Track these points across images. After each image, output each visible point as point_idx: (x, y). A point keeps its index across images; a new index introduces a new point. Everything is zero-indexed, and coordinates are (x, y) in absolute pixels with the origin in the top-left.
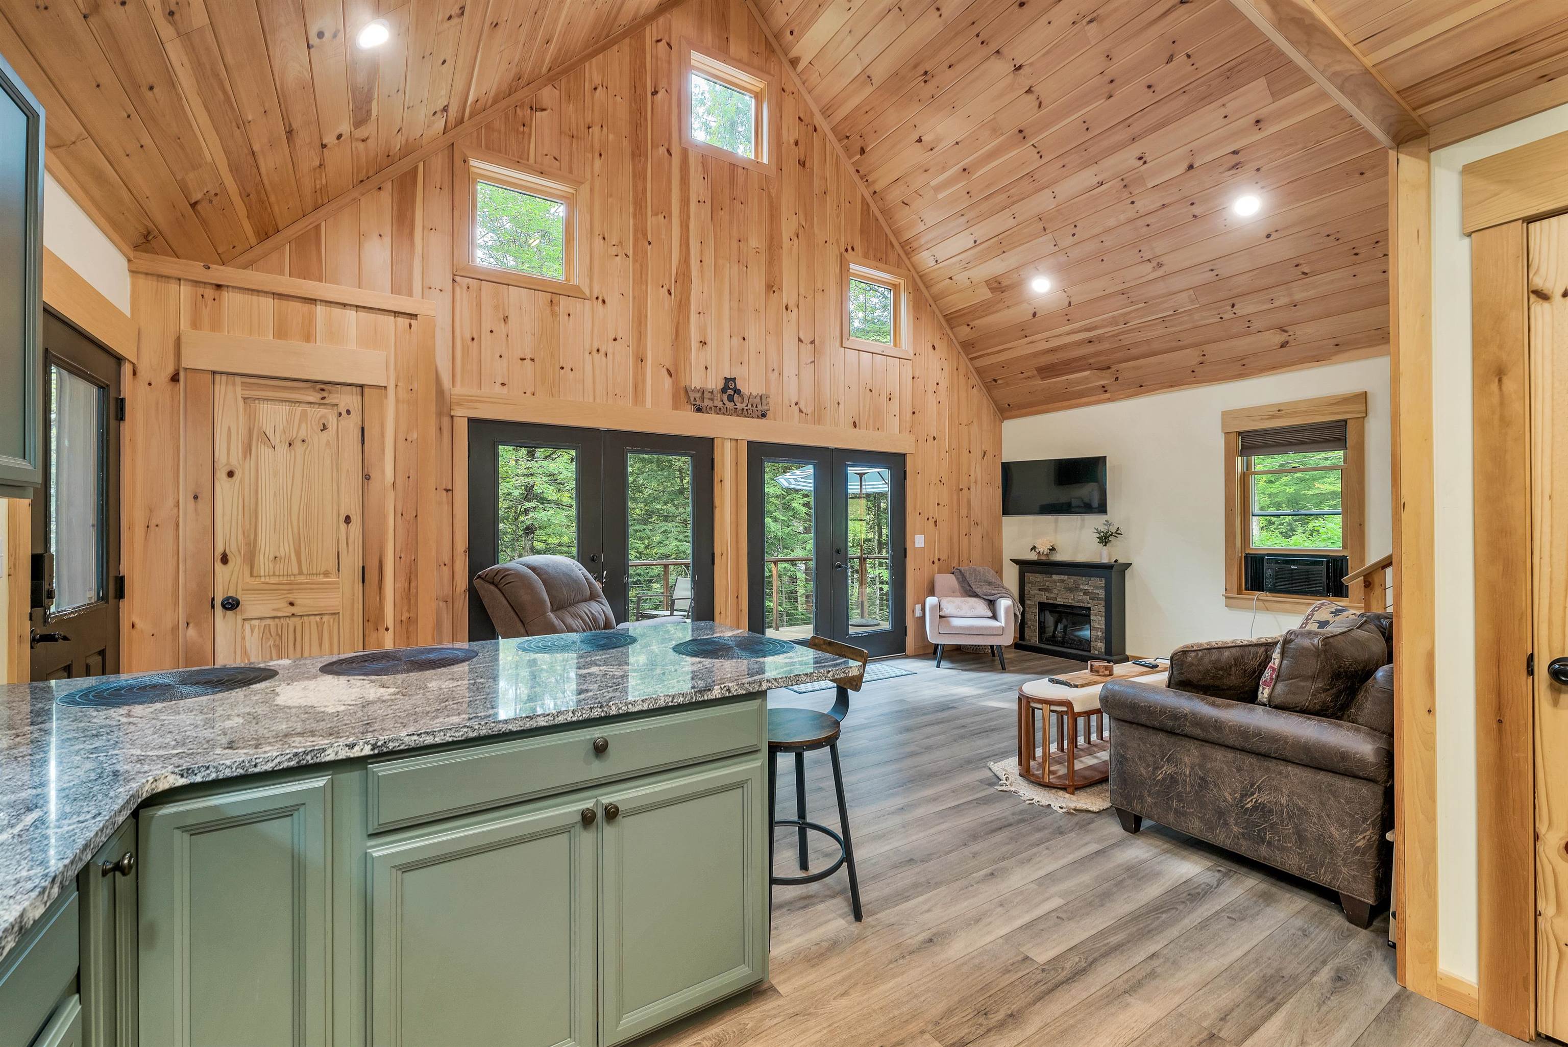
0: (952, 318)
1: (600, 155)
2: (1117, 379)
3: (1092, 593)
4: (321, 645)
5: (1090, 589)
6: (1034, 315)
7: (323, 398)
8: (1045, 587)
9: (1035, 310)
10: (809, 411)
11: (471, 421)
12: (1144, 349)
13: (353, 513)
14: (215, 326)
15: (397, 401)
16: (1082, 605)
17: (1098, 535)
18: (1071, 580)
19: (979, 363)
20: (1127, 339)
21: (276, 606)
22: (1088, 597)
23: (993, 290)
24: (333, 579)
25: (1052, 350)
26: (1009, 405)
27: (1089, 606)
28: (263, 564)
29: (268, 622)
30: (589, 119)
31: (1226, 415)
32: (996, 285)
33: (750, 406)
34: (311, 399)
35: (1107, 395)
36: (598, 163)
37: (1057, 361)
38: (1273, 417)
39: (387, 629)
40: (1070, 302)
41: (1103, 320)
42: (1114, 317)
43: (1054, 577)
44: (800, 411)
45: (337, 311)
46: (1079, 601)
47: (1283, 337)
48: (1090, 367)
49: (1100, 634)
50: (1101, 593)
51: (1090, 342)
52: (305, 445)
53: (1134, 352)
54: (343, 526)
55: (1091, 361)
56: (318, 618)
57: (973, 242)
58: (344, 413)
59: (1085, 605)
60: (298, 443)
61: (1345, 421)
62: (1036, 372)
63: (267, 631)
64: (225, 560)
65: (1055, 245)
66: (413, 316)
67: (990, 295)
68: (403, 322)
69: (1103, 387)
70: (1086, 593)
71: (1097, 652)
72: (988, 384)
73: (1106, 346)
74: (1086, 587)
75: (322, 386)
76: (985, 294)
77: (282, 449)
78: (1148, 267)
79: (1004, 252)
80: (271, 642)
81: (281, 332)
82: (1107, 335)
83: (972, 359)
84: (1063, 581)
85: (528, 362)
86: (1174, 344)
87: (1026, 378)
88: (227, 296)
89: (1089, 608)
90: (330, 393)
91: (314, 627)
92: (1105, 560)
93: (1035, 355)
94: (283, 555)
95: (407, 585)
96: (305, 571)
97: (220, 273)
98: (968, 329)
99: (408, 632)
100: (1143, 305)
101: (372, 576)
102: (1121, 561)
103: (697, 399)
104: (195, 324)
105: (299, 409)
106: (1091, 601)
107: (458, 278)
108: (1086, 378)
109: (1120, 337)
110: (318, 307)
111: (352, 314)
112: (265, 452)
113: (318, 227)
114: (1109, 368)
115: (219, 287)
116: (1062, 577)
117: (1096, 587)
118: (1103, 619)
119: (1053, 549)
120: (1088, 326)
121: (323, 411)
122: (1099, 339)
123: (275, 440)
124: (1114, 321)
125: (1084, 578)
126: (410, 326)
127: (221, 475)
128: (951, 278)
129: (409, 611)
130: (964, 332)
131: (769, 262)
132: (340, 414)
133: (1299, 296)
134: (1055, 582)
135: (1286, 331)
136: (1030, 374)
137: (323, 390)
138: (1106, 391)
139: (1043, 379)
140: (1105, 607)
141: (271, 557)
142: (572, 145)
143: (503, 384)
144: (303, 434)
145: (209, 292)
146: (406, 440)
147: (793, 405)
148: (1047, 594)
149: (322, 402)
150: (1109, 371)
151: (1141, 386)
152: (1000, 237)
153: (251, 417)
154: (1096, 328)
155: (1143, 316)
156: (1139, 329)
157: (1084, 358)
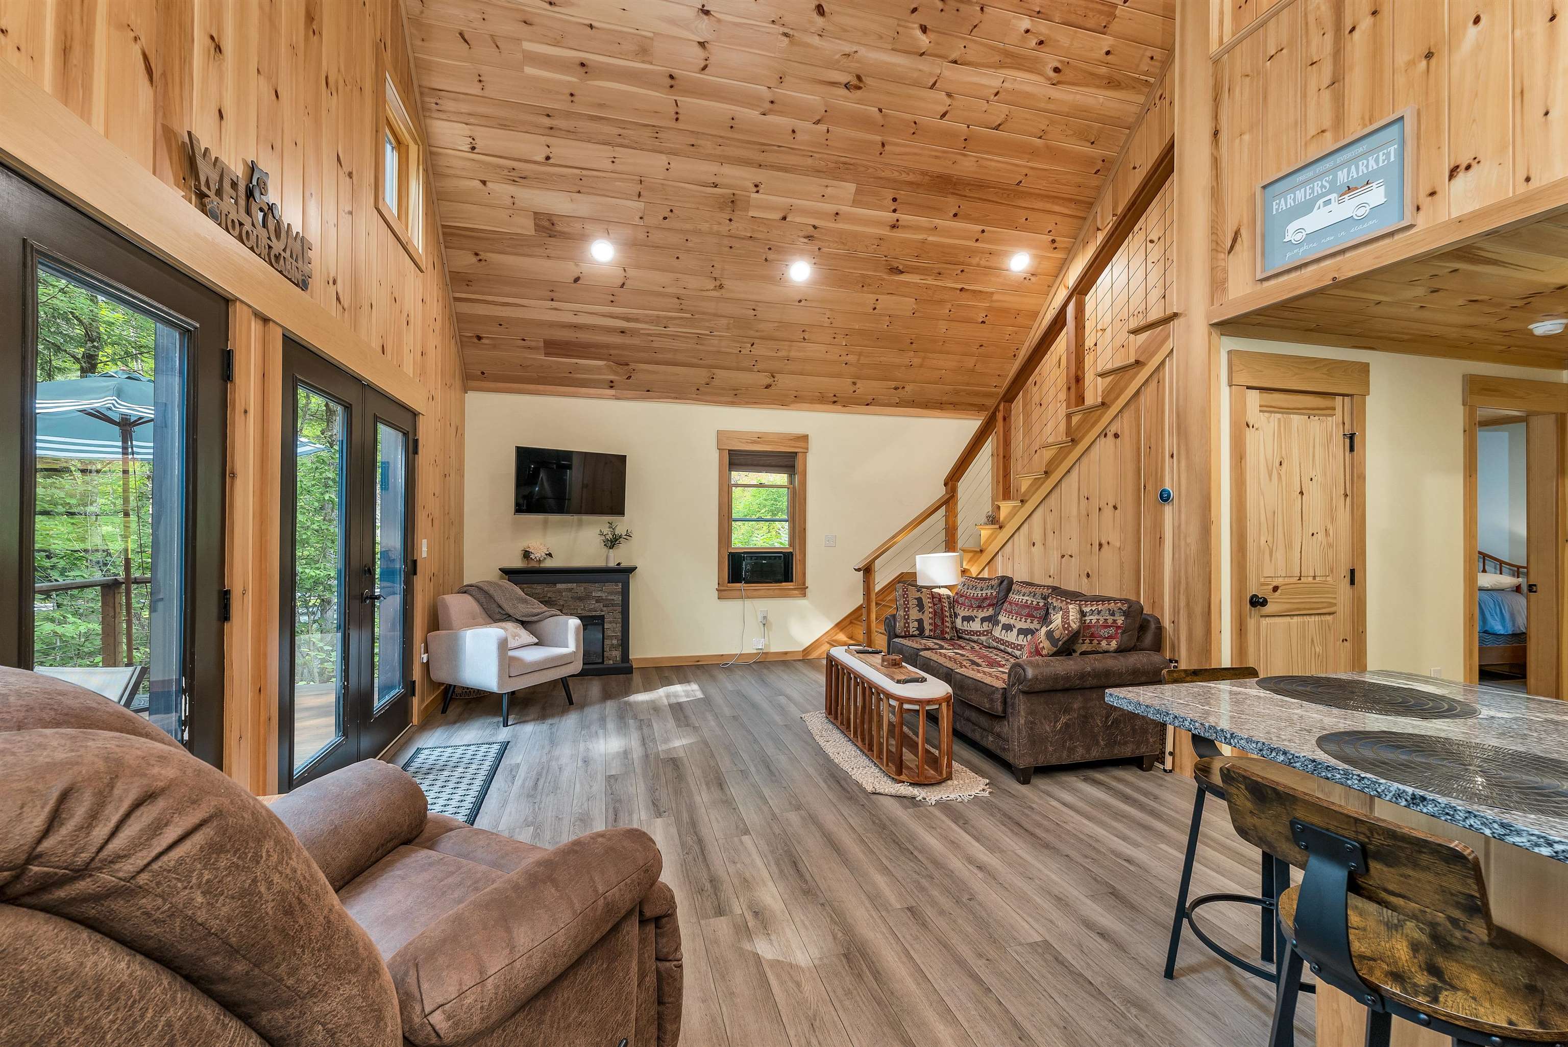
0: (452, 234)
2: (629, 378)
3: (607, 600)
5: (604, 595)
6: (577, 280)
8: (547, 599)
9: (580, 275)
10: (345, 306)
12: (669, 356)
16: (594, 614)
17: (603, 538)
18: (580, 589)
19: (464, 308)
20: (659, 343)
22: (601, 605)
23: (538, 227)
25: (576, 327)
26: (483, 373)
27: (603, 613)
31: (721, 435)
32: (547, 224)
35: (612, 392)
37: (575, 340)
38: (754, 442)
40: (624, 284)
41: (647, 315)
42: (658, 317)
43: (559, 586)
44: (338, 298)
46: (590, 611)
47: (769, 381)
48: (608, 358)
49: (615, 642)
50: (619, 599)
51: (622, 332)
53: (659, 356)
55: (612, 352)
57: (544, 156)
59: (598, 613)
61: (796, 453)
62: (542, 344)
65: (641, 218)
67: (533, 233)
69: (612, 382)
70: (597, 600)
71: (611, 662)
72: (464, 339)
73: (636, 341)
74: (599, 594)
76: (526, 226)
78: (711, 285)
79: (579, 192)
82: (642, 331)
83: (457, 299)
84: (571, 590)
86: (695, 361)
87: (525, 347)
89: (603, 617)
92: (612, 564)
93: (552, 325)
98: (474, 259)
100: (689, 316)
102: (624, 564)
106: (605, 609)
108: (599, 368)
109: (654, 339)
114: (627, 365)
116: (570, 585)
117: (611, 593)
118: (620, 625)
119: (550, 555)
120: (630, 316)
122: (633, 333)
124: (656, 321)
125: (597, 585)
128: (484, 183)
130: (464, 260)
133: (793, 354)
134: (560, 592)
135: (774, 377)
136: (533, 344)
138: (612, 387)
139: (547, 354)
140: (622, 612)
147: (331, 281)
150: (625, 368)
151: (648, 391)
152: (584, 172)
154: (637, 320)
155: (685, 326)
156: (674, 337)
157: (607, 346)
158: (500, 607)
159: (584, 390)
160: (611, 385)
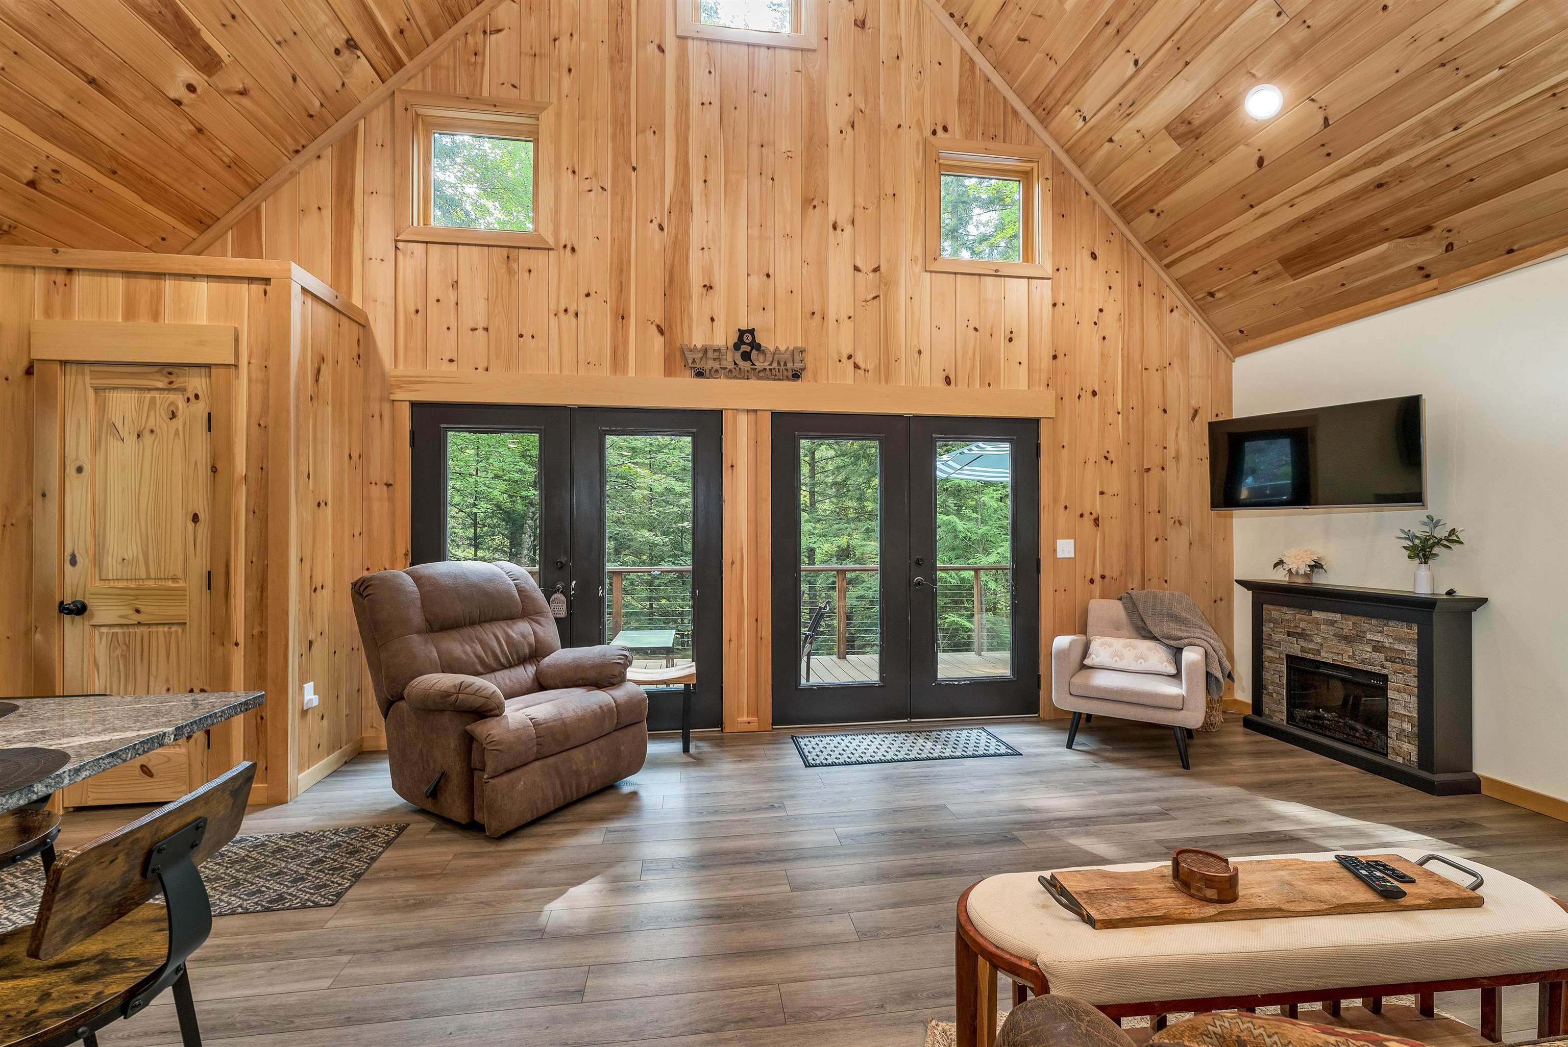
0: (1124, 207)
1: (570, 70)
2: (1450, 247)
3: (1392, 649)
4: (168, 658)
5: (1387, 642)
6: (1260, 162)
7: (171, 383)
8: (1299, 630)
9: (1261, 153)
10: (870, 367)
11: (414, 405)
12: (1512, 169)
13: (201, 510)
14: (67, 312)
15: (250, 381)
16: (1369, 668)
17: (1408, 543)
18: (1347, 624)
19: (1182, 270)
20: (1462, 162)
21: (123, 613)
22: (1382, 656)
23: (1179, 139)
24: (181, 584)
25: (1304, 221)
26: (1241, 332)
27: (1385, 671)
28: (112, 567)
29: (117, 630)
30: (555, 30)
32: (1183, 129)
33: (775, 365)
34: (160, 385)
35: (1432, 283)
36: (566, 81)
37: (1316, 238)
39: (237, 644)
40: (1326, 119)
41: (1403, 134)
42: (1426, 122)
43: (1316, 614)
44: (856, 366)
45: (186, 284)
46: (1363, 661)
48: (1386, 235)
49: (1407, 727)
50: (1411, 651)
51: (1380, 186)
52: (154, 436)
53: (1486, 181)
54: (191, 525)
55: (1388, 223)
56: (166, 629)
57: (1132, 64)
58: (192, 398)
59: (1376, 669)
60: (147, 433)
62: (1279, 267)
63: (114, 639)
64: (73, 562)
65: (1279, 14)
66: (267, 281)
67: (1178, 149)
68: (257, 288)
69: (1421, 268)
70: (1377, 647)
71: (1400, 760)
72: (1200, 303)
73: (1419, 184)
74: (1378, 637)
75: (170, 370)
76: (1171, 149)
77: (131, 440)
79: (1187, 64)
80: (119, 652)
81: (130, 313)
82: (1414, 164)
83: (1168, 266)
84: (1332, 623)
85: (480, 332)
87: (1262, 281)
88: (80, 282)
89: (1385, 678)
90: (178, 376)
91: (161, 635)
92: (1423, 589)
93: (1273, 236)
94: (131, 557)
95: (259, 593)
96: (153, 576)
97: (70, 257)
98: (1153, 217)
99: (259, 649)
100: (1496, 73)
101: (218, 581)
102: (1463, 592)
103: (698, 361)
104: (48, 312)
105: (148, 396)
106: (1388, 664)
107: (400, 245)
108: (1381, 258)
109: (1448, 160)
110: (167, 281)
111: (203, 287)
112: (114, 445)
113: (257, 210)
114: (1429, 228)
115: (70, 271)
116: (1331, 615)
117: (1400, 640)
118: (1414, 699)
119: (1316, 566)
120: (1373, 155)
121: (172, 397)
122: (1401, 175)
123: (124, 433)
124: (1430, 129)
125: (1374, 621)
126: (265, 292)
127: (71, 470)
128: (1111, 140)
129: (261, 625)
130: (1147, 223)
131: (807, 168)
132: (188, 399)
134: (1317, 623)
136: (1269, 272)
137: (170, 373)
138: (1428, 276)
139: (1294, 276)
140: (1419, 677)
141: (120, 560)
142: (534, 64)
143: (451, 361)
144: (151, 424)
145: (60, 278)
146: (259, 425)
147: (844, 359)
148: (1302, 643)
149: (170, 388)
150: (1430, 235)
151: (1511, 251)
152: (1175, 38)
153: (102, 408)
154: (1389, 154)
155: (1500, 99)
156: (1491, 131)
157: (1372, 219)
158: (1143, 621)
159: (1380, 301)
160: (1425, 274)
